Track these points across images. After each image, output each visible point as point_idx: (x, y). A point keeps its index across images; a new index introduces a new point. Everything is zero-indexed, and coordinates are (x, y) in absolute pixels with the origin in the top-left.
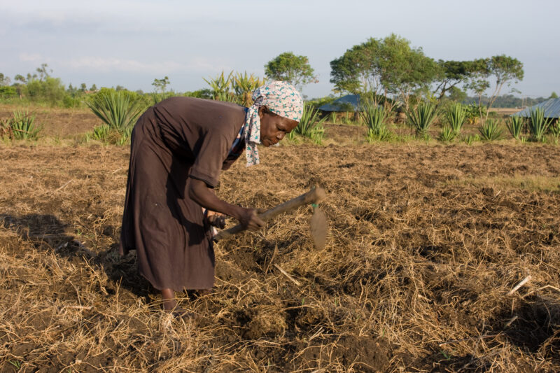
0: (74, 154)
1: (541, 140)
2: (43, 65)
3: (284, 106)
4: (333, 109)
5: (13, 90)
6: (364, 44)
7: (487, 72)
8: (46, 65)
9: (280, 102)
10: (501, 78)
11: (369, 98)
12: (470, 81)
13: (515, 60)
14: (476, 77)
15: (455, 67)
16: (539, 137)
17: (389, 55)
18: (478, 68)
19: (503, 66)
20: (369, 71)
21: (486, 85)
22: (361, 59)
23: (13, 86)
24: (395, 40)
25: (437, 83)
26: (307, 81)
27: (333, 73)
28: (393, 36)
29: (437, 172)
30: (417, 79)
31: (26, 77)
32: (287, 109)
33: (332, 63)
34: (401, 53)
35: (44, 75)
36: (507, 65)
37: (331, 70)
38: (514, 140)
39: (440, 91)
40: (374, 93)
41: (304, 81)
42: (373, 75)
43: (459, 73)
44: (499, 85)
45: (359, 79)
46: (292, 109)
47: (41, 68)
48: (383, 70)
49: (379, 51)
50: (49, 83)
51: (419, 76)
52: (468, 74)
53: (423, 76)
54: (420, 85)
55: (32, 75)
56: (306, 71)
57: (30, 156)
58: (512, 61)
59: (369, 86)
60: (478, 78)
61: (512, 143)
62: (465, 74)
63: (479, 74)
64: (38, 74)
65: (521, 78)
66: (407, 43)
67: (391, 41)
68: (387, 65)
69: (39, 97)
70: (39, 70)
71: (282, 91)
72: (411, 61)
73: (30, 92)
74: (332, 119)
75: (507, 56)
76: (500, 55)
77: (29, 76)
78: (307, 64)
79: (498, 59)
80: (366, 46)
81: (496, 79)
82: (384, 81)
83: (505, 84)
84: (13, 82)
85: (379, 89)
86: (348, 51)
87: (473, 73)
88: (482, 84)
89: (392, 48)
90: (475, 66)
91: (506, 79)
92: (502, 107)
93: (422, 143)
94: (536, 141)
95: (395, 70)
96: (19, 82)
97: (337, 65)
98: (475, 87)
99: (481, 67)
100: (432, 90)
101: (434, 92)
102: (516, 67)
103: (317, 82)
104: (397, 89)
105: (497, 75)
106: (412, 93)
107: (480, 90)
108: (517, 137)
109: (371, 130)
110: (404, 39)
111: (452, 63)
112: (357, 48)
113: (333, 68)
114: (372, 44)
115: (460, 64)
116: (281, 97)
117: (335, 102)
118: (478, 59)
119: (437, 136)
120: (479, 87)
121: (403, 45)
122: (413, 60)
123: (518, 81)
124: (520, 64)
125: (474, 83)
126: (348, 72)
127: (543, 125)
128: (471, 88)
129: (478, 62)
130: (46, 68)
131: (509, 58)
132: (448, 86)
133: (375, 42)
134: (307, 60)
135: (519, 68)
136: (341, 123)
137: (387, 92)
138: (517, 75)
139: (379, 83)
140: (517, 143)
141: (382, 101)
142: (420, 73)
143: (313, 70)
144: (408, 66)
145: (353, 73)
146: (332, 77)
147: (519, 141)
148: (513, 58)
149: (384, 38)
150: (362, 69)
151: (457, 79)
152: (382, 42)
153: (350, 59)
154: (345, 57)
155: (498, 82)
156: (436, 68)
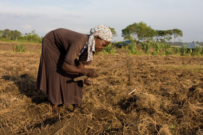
0: (32, 56)
1: (185, 55)
2: (33, 30)
3: (106, 36)
4: (122, 45)
5: (24, 38)
6: (132, 24)
7: (171, 34)
8: (34, 30)
9: (104, 34)
10: (176, 36)
11: (134, 41)
12: (166, 36)
13: (180, 30)
14: (168, 35)
15: (161, 32)
16: (184, 54)
17: (140, 28)
18: (168, 33)
19: (176, 32)
20: (134, 33)
21: (171, 38)
22: (131, 29)
23: (24, 36)
24: (142, 24)
25: (155, 37)
26: (114, 36)
27: (122, 34)
28: (142, 22)
29: (145, 63)
30: (149, 36)
31: (28, 34)
32: (107, 37)
33: (122, 30)
34: (144, 28)
35: (34, 33)
36: (177, 32)
37: (122, 33)
38: (176, 55)
39: (156, 40)
40: (135, 40)
41: (113, 36)
42: (135, 34)
43: (162, 34)
44: (175, 38)
45: (131, 35)
46: (109, 37)
47: (33, 31)
48: (138, 33)
49: (137, 27)
50: (34, 36)
51: (149, 35)
52: (165, 35)
53: (151, 35)
54: (150, 38)
55: (30, 33)
56: (114, 33)
57: (18, 56)
58: (179, 31)
59: (134, 38)
60: (168, 36)
61: (175, 56)
62: (164, 34)
63: (169, 34)
64: (32, 33)
65: (182, 36)
66: (146, 24)
67: (141, 24)
68: (139, 31)
69: (31, 40)
70: (32, 32)
71: (105, 29)
72: (147, 30)
73: (28, 38)
74: (122, 48)
75: (178, 29)
76: (175, 29)
77: (29, 33)
78: (114, 31)
79: (175, 30)
80: (133, 25)
81: (174, 36)
82: (138, 36)
83: (177, 38)
84: (24, 35)
85: (137, 39)
86: (127, 27)
87: (167, 34)
88: (170, 38)
89: (141, 26)
90: (168, 32)
91: (177, 36)
92: (177, 45)
93: (146, 55)
94: (183, 55)
95: (142, 33)
96: (26, 35)
97: (124, 31)
98: (167, 39)
99: (169, 32)
100: (154, 39)
101: (154, 40)
102: (180, 33)
103: (117, 36)
104: (143, 39)
105: (174, 35)
106: (147, 40)
107: (169, 40)
108: (177, 54)
109: (130, 51)
110: (145, 23)
111: (160, 31)
112: (130, 26)
113: (123, 32)
114: (135, 25)
115: (163, 31)
116: (105, 32)
117: (123, 43)
118: (168, 30)
119: (151, 53)
120: (168, 39)
121: (145, 25)
122: (148, 30)
123: (181, 37)
124: (181, 31)
125: (167, 37)
126: (127, 33)
127: (185, 50)
128: (166, 39)
129: (169, 31)
130: (34, 31)
131: (178, 30)
132: (159, 38)
133: (136, 24)
134: (114, 29)
135: (181, 33)
136: (125, 49)
137: (139, 40)
138: (181, 35)
139: (137, 37)
140: (177, 56)
141: (138, 42)
142: (150, 34)
143: (116, 32)
144: (146, 32)
145: (129, 34)
146: (122, 35)
147: (178, 55)
148: (179, 30)
149: (139, 23)
150: (132, 32)
151: (162, 36)
152: (138, 24)
153: (128, 29)
154: (126, 29)
155: (175, 37)
156: (155, 32)
